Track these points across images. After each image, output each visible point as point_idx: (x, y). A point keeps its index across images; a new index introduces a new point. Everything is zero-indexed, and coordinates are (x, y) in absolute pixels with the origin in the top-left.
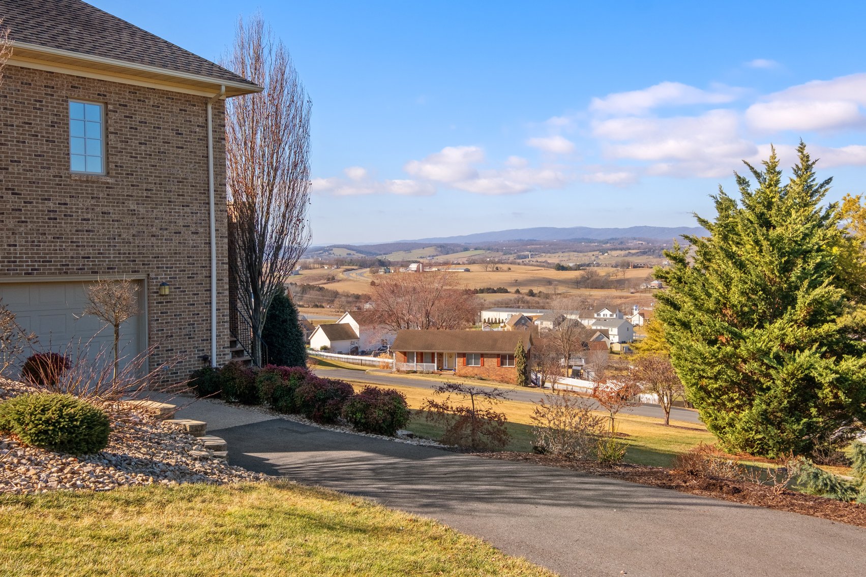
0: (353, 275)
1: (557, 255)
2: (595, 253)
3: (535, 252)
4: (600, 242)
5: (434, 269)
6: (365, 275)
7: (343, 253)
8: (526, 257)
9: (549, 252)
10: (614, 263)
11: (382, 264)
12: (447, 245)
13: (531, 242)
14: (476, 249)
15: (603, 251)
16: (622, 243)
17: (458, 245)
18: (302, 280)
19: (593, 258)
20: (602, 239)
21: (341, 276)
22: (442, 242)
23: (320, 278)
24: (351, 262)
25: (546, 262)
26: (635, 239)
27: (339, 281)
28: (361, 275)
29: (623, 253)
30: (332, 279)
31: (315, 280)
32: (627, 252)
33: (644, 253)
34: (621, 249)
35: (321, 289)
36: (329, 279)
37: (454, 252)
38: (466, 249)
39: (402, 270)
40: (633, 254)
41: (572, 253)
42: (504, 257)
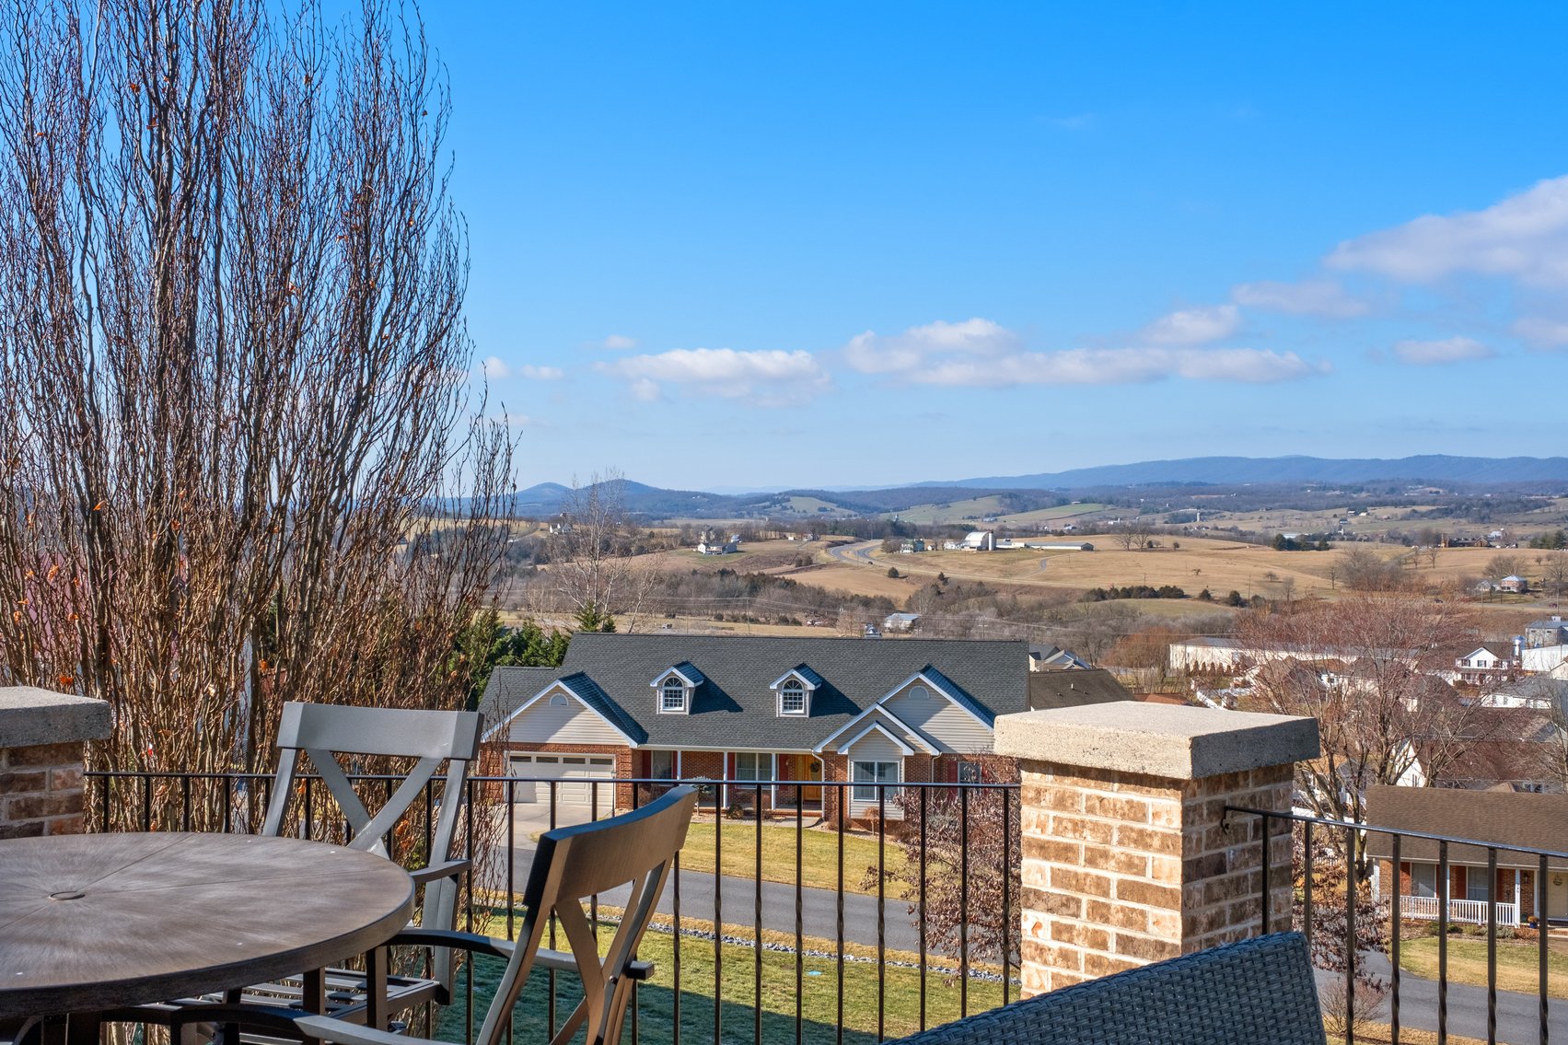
0: (848, 554)
1: (1256, 515)
2: (1338, 511)
3: (1209, 509)
4: (1343, 488)
5: (1018, 544)
6: (873, 554)
7: (812, 507)
8: (1191, 518)
9: (1238, 509)
10: (1383, 531)
11: (900, 531)
12: (1023, 492)
13: (1197, 488)
14: (1084, 502)
15: (1357, 508)
16: (1392, 490)
17: (1045, 493)
18: (743, 564)
19: (1336, 522)
20: (1346, 483)
21: (823, 556)
22: (1012, 487)
23: (782, 559)
24: (836, 528)
25: (1234, 529)
26: (1420, 482)
27: (821, 567)
28: (863, 553)
29: (1400, 511)
30: (806, 563)
31: (771, 564)
32: (1409, 510)
33: (1446, 513)
34: (1396, 505)
35: (790, 584)
36: (799, 563)
37: (1037, 507)
38: (1063, 502)
39: (950, 545)
40: (1423, 515)
41: (1289, 512)
42: (1144, 518)
